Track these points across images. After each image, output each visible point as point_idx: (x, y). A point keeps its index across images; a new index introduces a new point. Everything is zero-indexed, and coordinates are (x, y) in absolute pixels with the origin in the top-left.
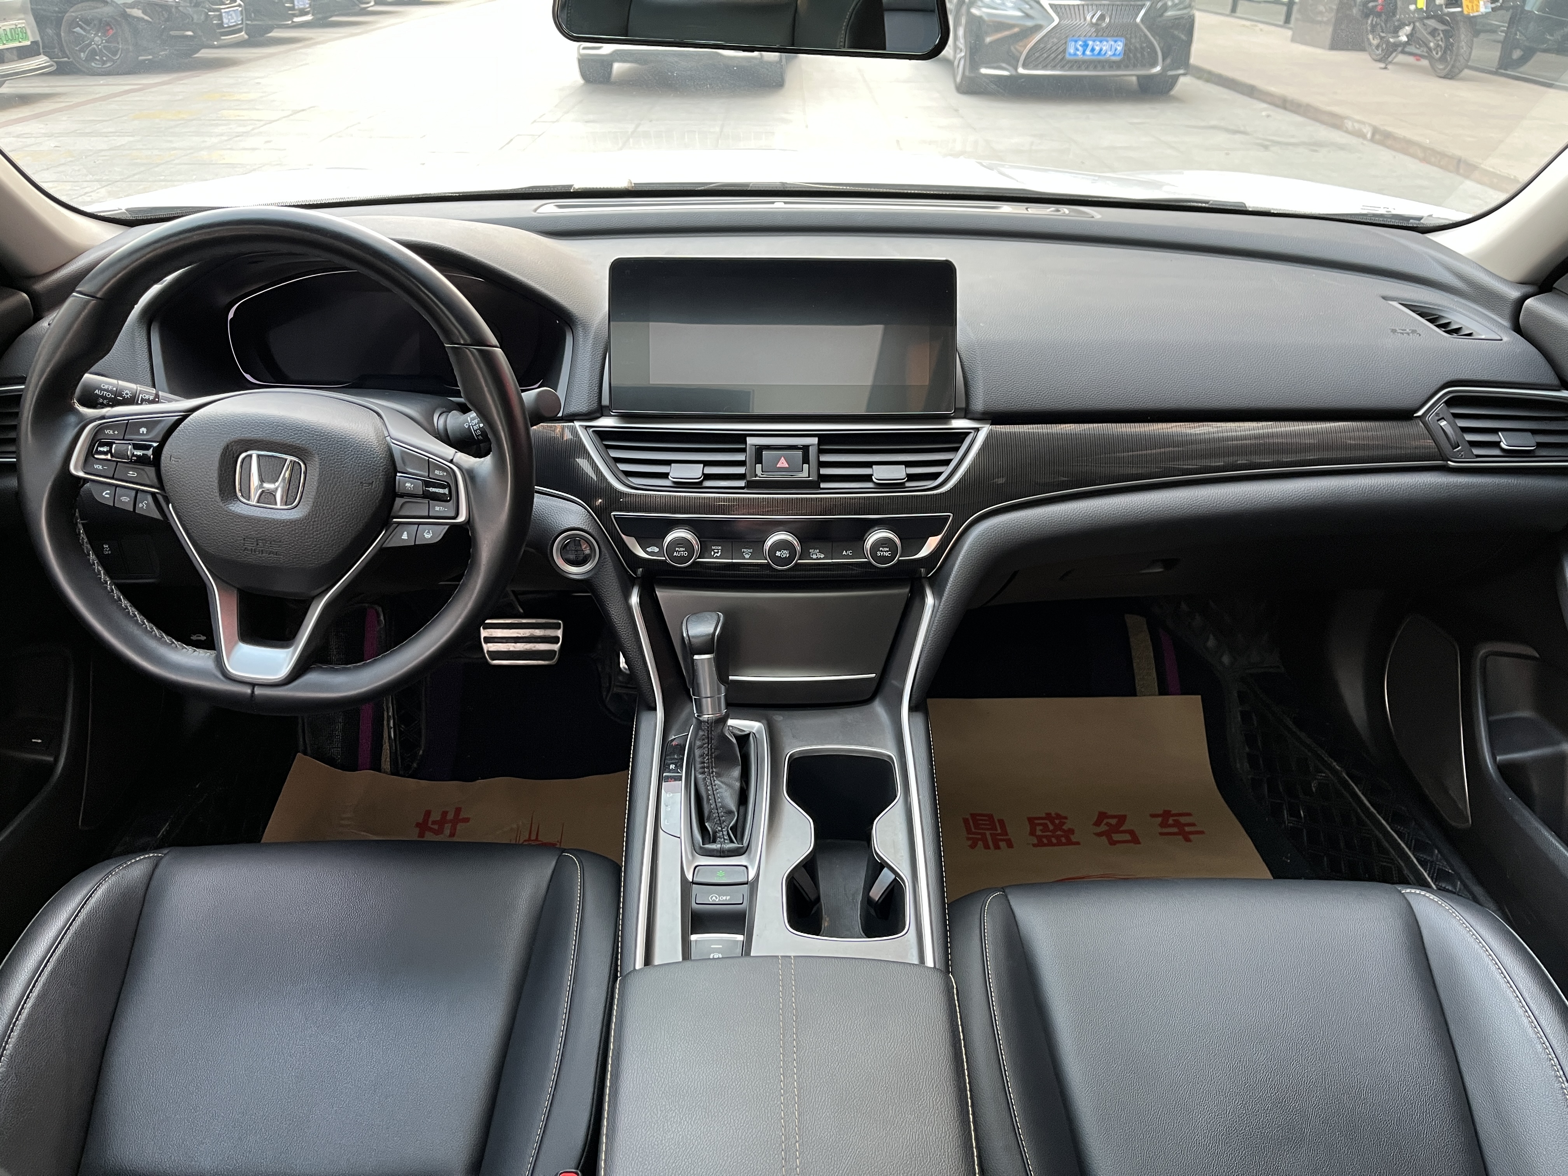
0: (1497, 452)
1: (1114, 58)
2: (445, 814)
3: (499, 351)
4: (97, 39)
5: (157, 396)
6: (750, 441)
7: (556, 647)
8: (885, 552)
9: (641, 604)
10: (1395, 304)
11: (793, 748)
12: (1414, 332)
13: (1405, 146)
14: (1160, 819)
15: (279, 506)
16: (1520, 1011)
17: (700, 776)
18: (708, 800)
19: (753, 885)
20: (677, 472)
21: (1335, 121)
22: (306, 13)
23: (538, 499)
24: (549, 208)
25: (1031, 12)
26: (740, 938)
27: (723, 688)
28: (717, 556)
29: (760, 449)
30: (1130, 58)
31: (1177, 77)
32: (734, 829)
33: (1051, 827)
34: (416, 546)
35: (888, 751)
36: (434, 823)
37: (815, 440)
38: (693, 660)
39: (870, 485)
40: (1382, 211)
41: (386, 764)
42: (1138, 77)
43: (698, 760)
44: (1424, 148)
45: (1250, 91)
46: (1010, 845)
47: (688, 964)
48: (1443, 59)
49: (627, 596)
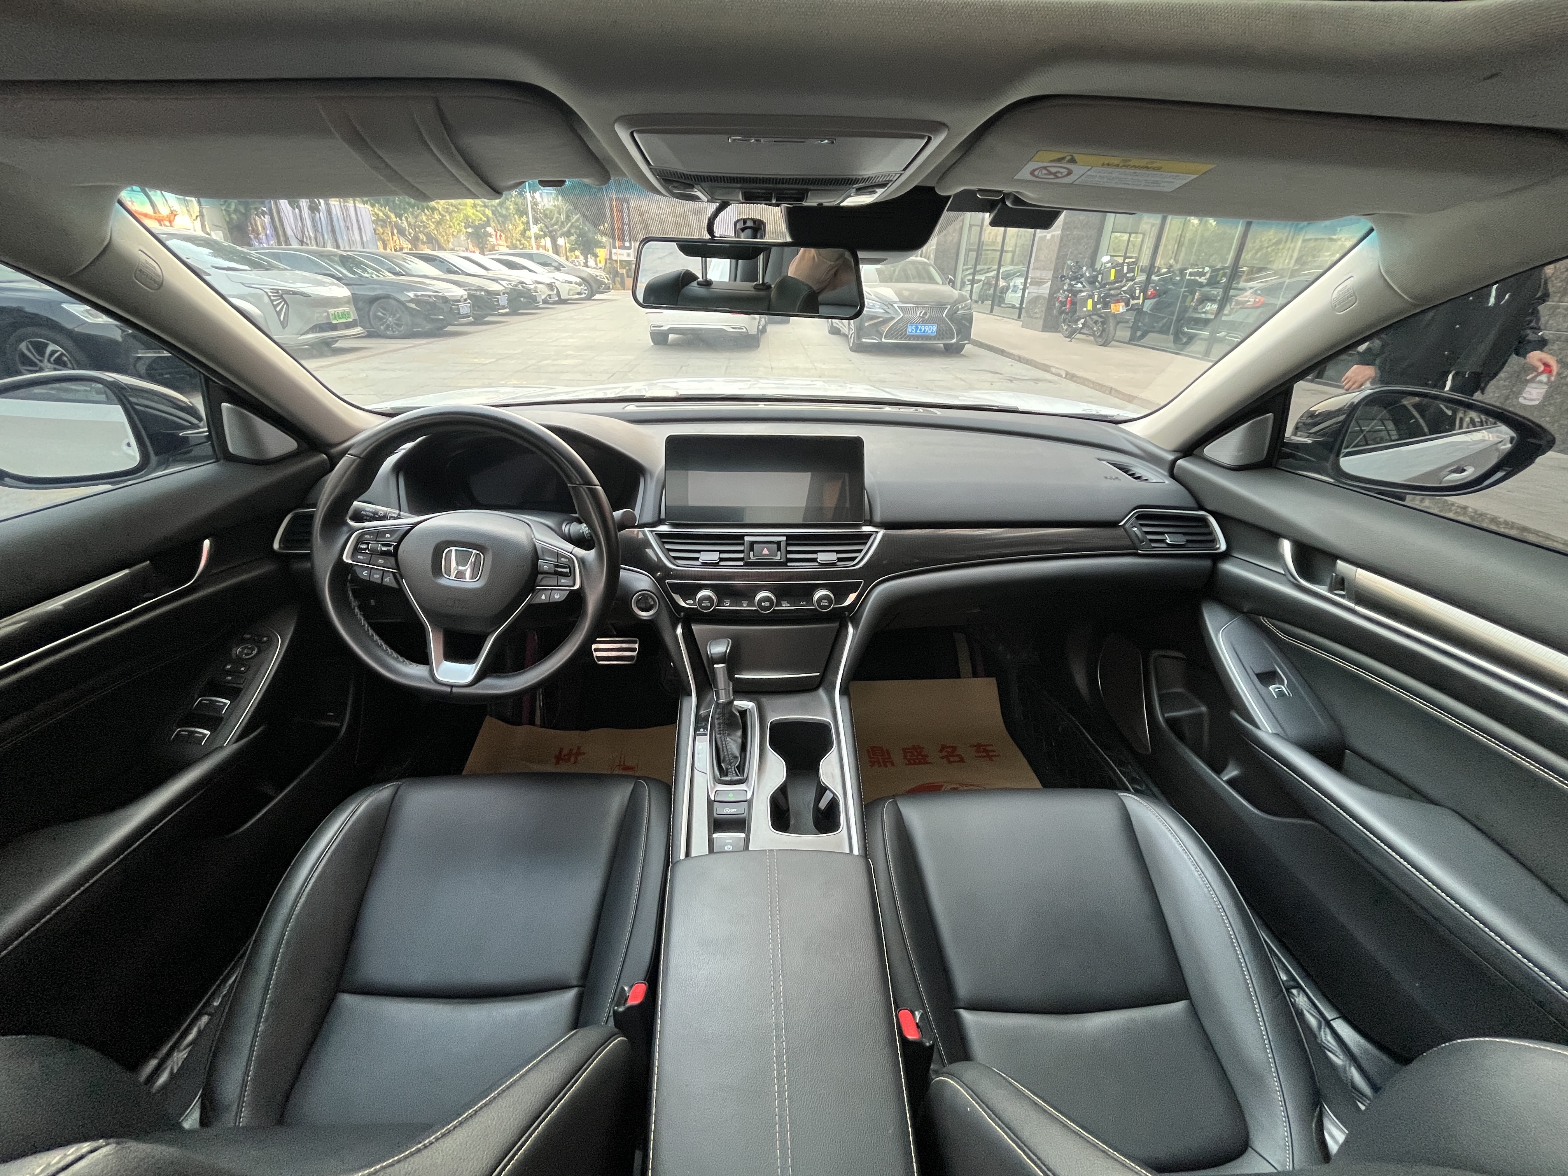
0: (1164, 545)
1: (932, 335)
2: (571, 750)
3: (600, 488)
4: (390, 319)
5: (399, 515)
6: (746, 538)
7: (635, 654)
8: (825, 603)
9: (683, 634)
10: (1105, 462)
11: (773, 717)
12: (1117, 478)
13: (1083, 381)
14: (975, 748)
15: (468, 580)
16: (1193, 868)
17: (718, 736)
18: (723, 750)
19: (750, 802)
20: (705, 557)
21: (1046, 368)
22: (506, 308)
23: (623, 573)
24: (632, 407)
25: (888, 310)
26: (743, 835)
27: (731, 683)
28: (727, 606)
29: (752, 544)
30: (940, 335)
31: (964, 345)
32: (738, 767)
33: (916, 754)
34: (549, 603)
35: (827, 719)
36: (565, 756)
37: (784, 538)
38: (714, 668)
39: (816, 564)
40: (1094, 412)
41: (538, 722)
42: (944, 344)
43: (717, 726)
44: (1093, 383)
45: (1002, 352)
46: (893, 764)
47: (713, 856)
48: (1100, 336)
49: (674, 628)
